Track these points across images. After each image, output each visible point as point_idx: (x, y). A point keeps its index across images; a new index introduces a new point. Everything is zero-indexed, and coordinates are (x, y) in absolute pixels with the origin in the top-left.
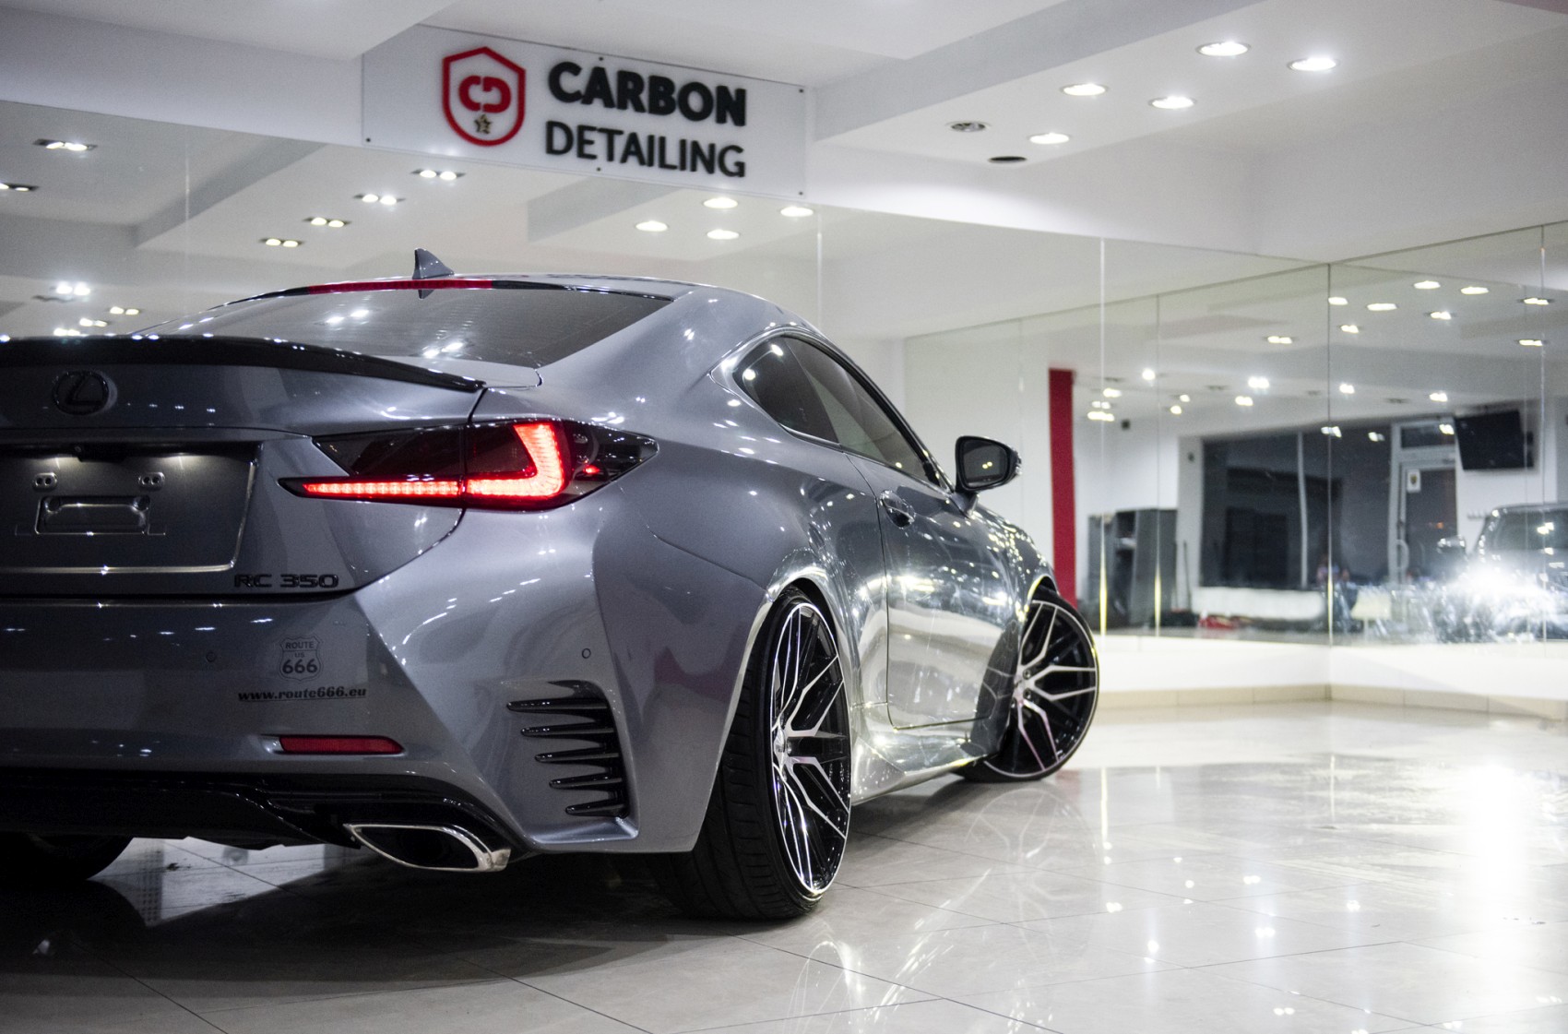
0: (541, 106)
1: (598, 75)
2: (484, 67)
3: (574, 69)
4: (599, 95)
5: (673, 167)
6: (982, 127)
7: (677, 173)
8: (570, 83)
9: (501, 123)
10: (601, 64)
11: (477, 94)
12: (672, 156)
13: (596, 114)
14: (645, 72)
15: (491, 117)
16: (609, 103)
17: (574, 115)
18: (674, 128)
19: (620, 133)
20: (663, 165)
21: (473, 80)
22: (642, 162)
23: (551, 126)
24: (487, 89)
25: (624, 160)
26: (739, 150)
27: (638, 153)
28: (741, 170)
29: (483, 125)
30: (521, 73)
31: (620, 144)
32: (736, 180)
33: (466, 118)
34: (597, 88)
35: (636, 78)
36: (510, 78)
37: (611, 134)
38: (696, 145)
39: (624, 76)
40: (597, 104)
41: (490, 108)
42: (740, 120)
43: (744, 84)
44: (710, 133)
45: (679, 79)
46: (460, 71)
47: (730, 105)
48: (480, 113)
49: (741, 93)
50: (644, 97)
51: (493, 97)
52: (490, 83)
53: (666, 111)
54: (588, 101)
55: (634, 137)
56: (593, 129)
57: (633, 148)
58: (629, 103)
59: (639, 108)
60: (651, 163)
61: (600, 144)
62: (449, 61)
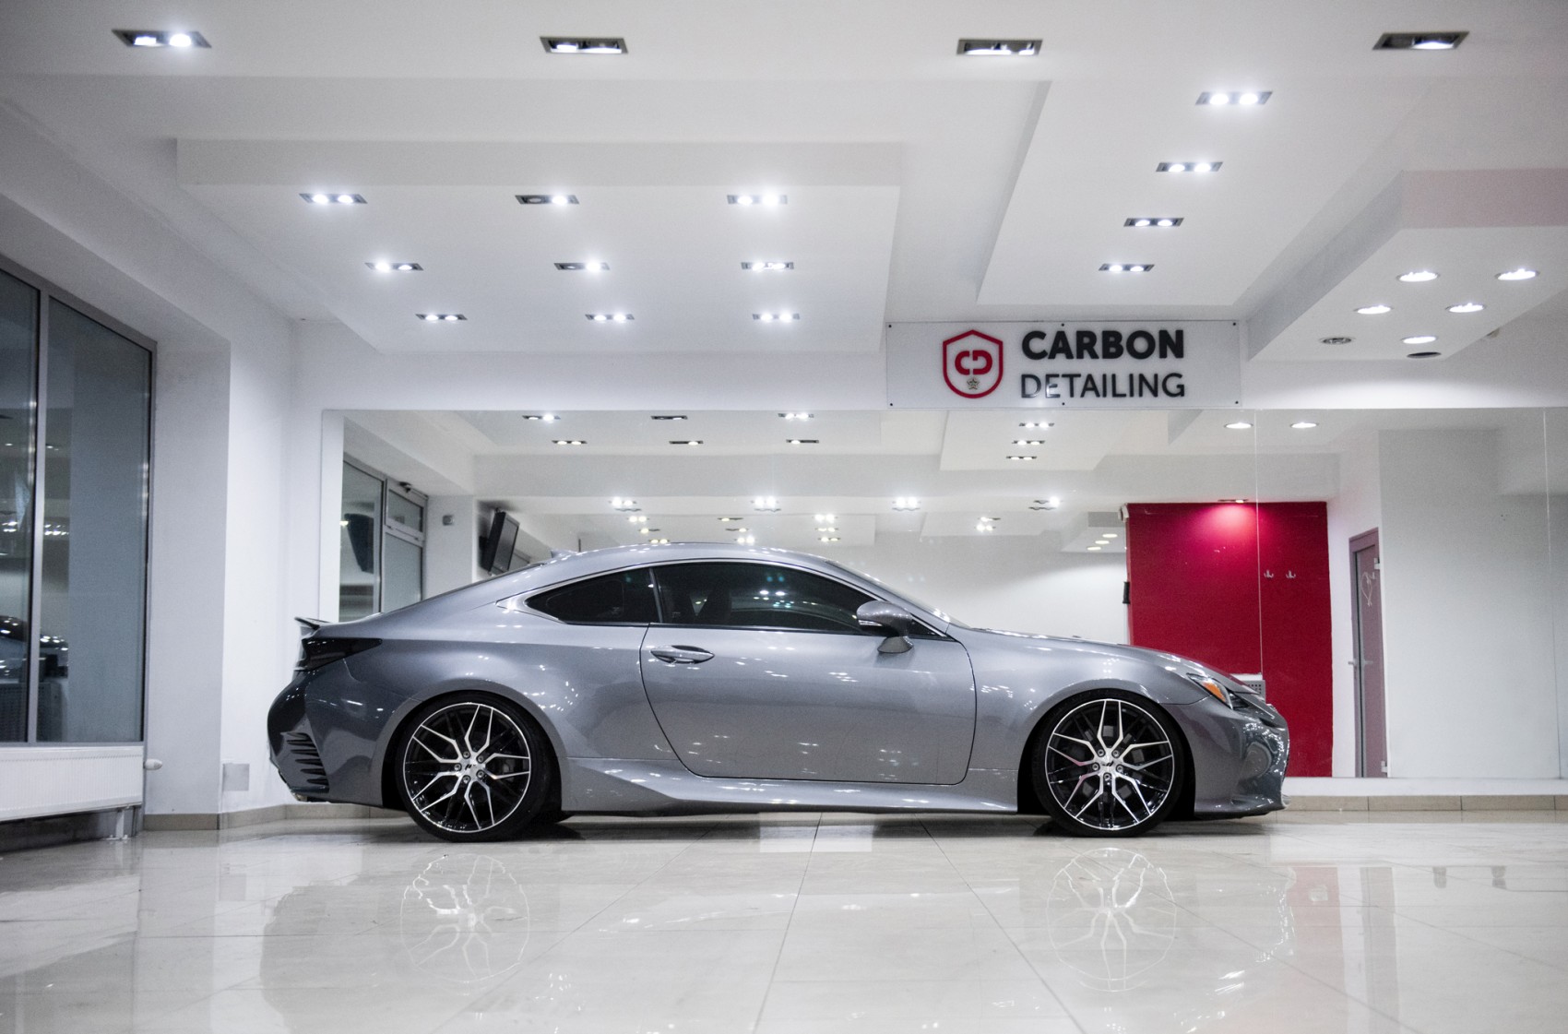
0: (1016, 363)
1: (1061, 336)
2: (973, 344)
3: (1041, 335)
4: (1060, 351)
5: (1124, 395)
6: (1349, 340)
7: (1128, 399)
8: (1036, 345)
9: (986, 381)
10: (1062, 329)
11: (968, 363)
12: (1123, 386)
13: (1061, 364)
14: (1098, 330)
15: (980, 378)
16: (1069, 356)
17: (1041, 368)
18: (1124, 367)
19: (1079, 376)
20: (1115, 395)
21: (965, 354)
22: (1098, 395)
23: (1024, 377)
24: (975, 358)
25: (1082, 395)
26: (1179, 376)
27: (1094, 389)
28: (1181, 391)
29: (973, 383)
30: (1000, 343)
31: (1079, 384)
32: (1178, 399)
33: (960, 381)
34: (1060, 346)
35: (1091, 335)
36: (992, 349)
37: (1071, 377)
38: (1142, 378)
39: (1080, 335)
40: (1061, 357)
41: (977, 372)
42: (1179, 353)
43: (1181, 326)
44: (1155, 366)
45: (1126, 331)
46: (954, 350)
47: (1172, 344)
48: (971, 375)
49: (1180, 334)
50: (1098, 348)
51: (981, 363)
52: (977, 354)
53: (1118, 354)
54: (1052, 356)
55: (1090, 378)
56: (1057, 376)
57: (1090, 385)
58: (1086, 354)
59: (1094, 356)
60: (1105, 395)
61: (1063, 385)
62: (946, 343)
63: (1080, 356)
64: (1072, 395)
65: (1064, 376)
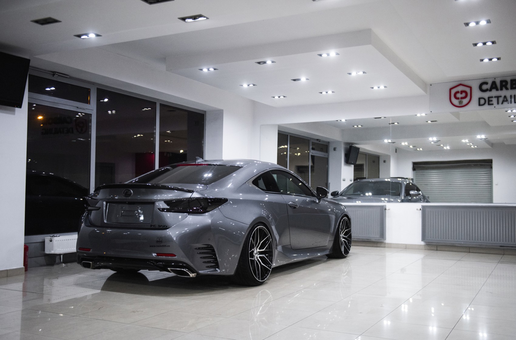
0: (477, 94)
1: (494, 83)
2: (460, 89)
3: (486, 83)
4: (494, 88)
8: (485, 87)
9: (465, 101)
10: (495, 80)
11: (459, 95)
13: (494, 93)
14: (509, 79)
15: (463, 100)
16: (497, 90)
17: (486, 95)
19: (501, 96)
20: (515, 102)
21: (458, 92)
22: (508, 103)
23: (480, 99)
24: (461, 93)
25: (502, 103)
27: (507, 101)
30: (470, 87)
31: (501, 100)
33: (456, 102)
34: (494, 86)
35: (506, 82)
36: (468, 90)
37: (498, 97)
39: (502, 82)
40: (494, 91)
41: (462, 98)
46: (453, 91)
48: (460, 100)
50: (509, 86)
51: (464, 95)
52: (462, 92)
54: (490, 90)
55: (505, 97)
56: (492, 97)
57: (505, 100)
58: (504, 89)
59: (507, 89)
60: (511, 103)
61: (494, 101)
62: (451, 89)
63: (501, 89)
64: (498, 103)
65: (495, 97)
